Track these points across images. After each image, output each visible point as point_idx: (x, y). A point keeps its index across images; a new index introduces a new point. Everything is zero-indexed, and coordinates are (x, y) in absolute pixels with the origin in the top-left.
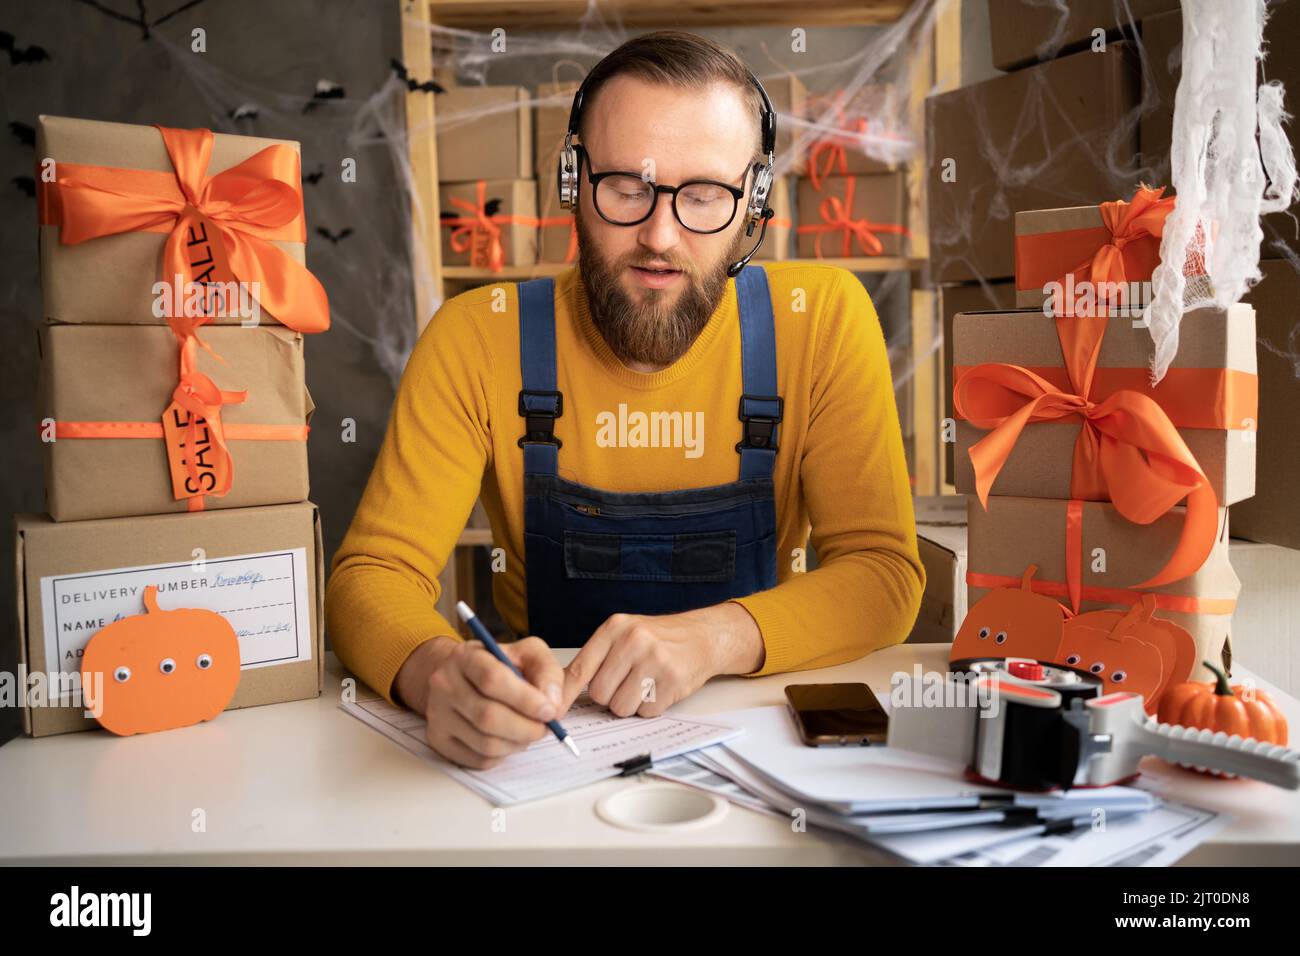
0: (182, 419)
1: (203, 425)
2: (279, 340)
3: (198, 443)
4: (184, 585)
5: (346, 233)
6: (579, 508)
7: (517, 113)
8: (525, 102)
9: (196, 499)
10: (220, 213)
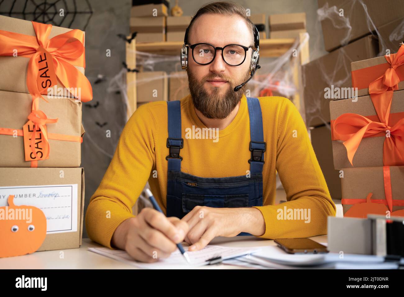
0: (31, 129)
1: (39, 132)
2: (72, 102)
3: (36, 139)
4: (26, 196)
5: (105, 124)
6: (188, 184)
7: (163, 80)
8: (166, 76)
9: (34, 162)
10: (52, 52)
